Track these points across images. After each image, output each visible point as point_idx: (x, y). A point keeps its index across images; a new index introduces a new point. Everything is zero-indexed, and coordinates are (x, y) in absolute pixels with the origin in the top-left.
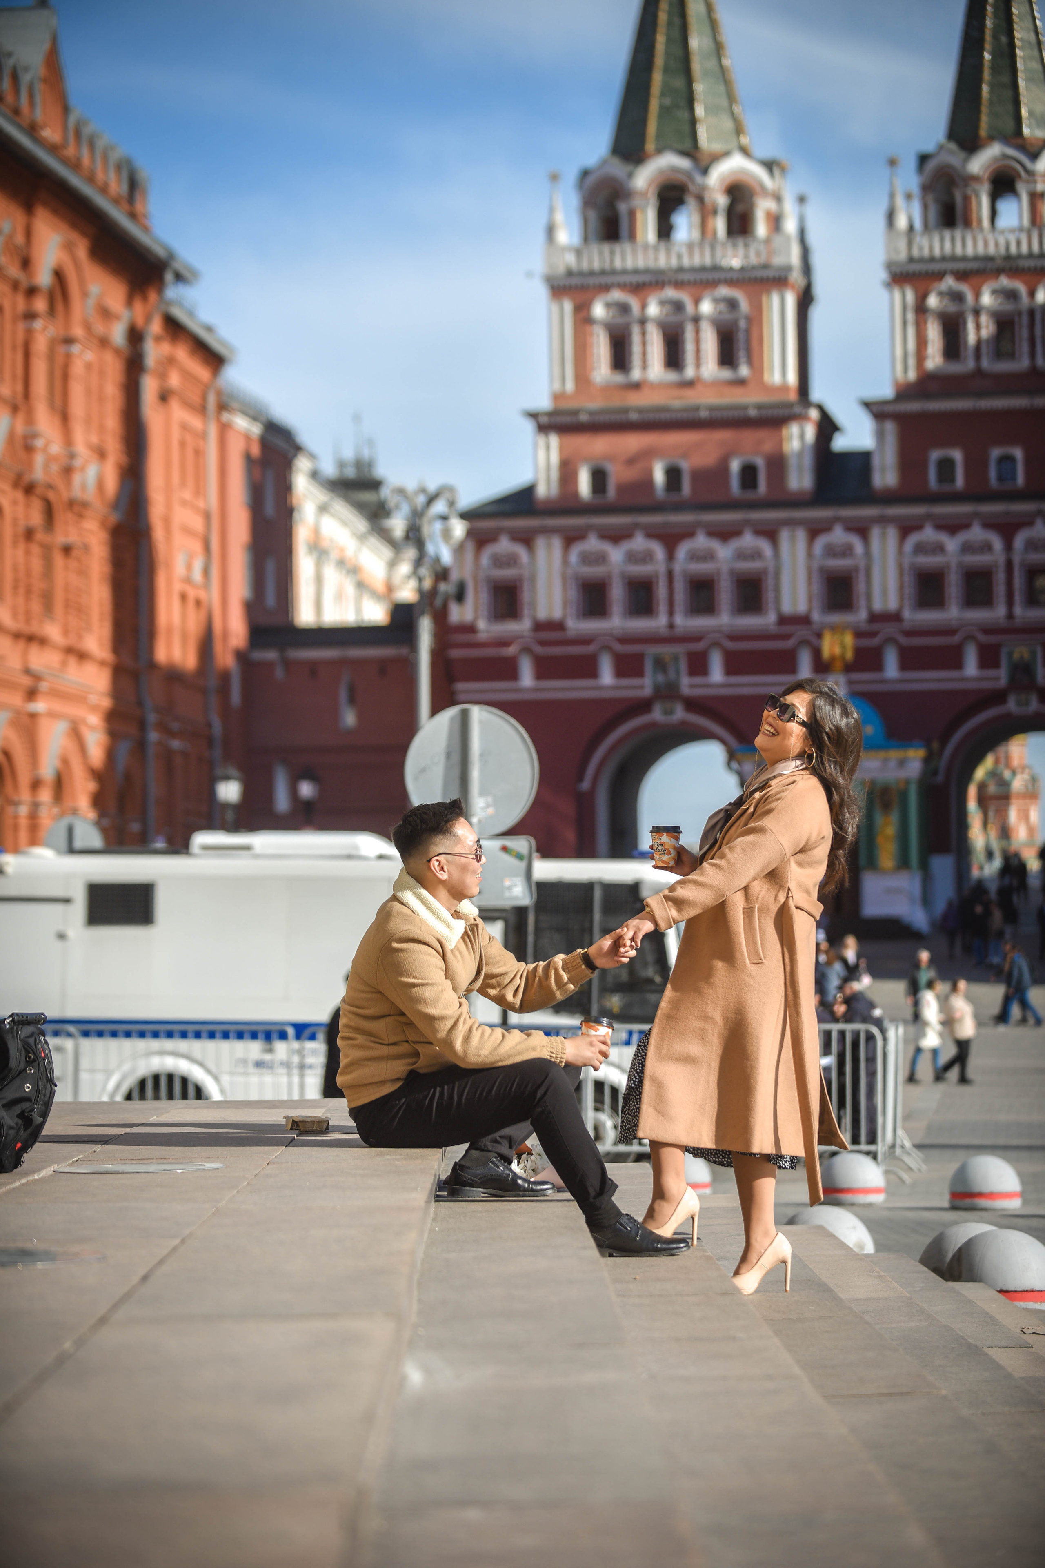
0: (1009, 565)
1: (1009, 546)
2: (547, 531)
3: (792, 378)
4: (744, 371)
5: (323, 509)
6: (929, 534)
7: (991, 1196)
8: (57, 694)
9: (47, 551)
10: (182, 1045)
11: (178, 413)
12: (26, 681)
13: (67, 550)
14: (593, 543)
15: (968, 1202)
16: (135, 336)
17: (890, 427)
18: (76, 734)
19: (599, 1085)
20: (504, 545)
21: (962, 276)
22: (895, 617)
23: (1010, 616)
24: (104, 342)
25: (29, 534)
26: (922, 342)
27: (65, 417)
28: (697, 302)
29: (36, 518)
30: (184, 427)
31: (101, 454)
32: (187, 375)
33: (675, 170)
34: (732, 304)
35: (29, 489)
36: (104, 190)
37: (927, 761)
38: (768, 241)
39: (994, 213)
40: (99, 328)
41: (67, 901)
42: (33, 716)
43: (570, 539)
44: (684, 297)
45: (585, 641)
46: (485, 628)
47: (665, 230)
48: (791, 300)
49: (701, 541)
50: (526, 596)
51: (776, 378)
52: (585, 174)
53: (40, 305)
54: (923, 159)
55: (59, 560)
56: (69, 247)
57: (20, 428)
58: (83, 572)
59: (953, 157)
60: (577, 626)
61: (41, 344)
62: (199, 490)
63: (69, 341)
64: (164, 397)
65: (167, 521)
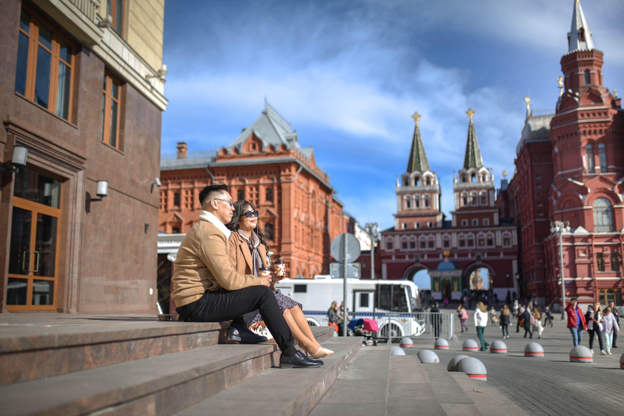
0: (476, 239)
1: (476, 235)
2: (397, 234)
3: (438, 207)
4: (429, 207)
5: (361, 232)
6: (462, 234)
7: (471, 348)
8: (314, 261)
9: (312, 237)
10: (311, 316)
11: (335, 215)
12: (308, 258)
13: (315, 237)
14: (404, 236)
15: (466, 349)
16: (327, 202)
17: (455, 216)
18: (317, 267)
19: (392, 325)
20: (389, 237)
21: (466, 190)
22: (456, 248)
23: (476, 247)
24: (322, 203)
25: (308, 234)
26: (460, 202)
27: (315, 214)
28: (421, 195)
29: (310, 231)
30: (336, 218)
31: (321, 221)
32: (336, 209)
33: (417, 174)
34: (427, 196)
35: (309, 226)
36: (321, 177)
37: (463, 272)
38: (433, 186)
39: (472, 180)
40: (321, 200)
41: (290, 288)
42: (309, 264)
43: (401, 235)
44: (419, 195)
45: (403, 252)
46: (387, 251)
47: (416, 184)
48: (437, 196)
49: (423, 236)
50: (393, 245)
51: (435, 208)
52: (402, 175)
53: (310, 196)
54: (459, 171)
55: (314, 239)
56: (315, 187)
57: (307, 216)
58: (318, 241)
59: (465, 170)
60: (402, 250)
61: (311, 203)
62: (339, 228)
63: (315, 202)
64: (332, 212)
65: (333, 233)
